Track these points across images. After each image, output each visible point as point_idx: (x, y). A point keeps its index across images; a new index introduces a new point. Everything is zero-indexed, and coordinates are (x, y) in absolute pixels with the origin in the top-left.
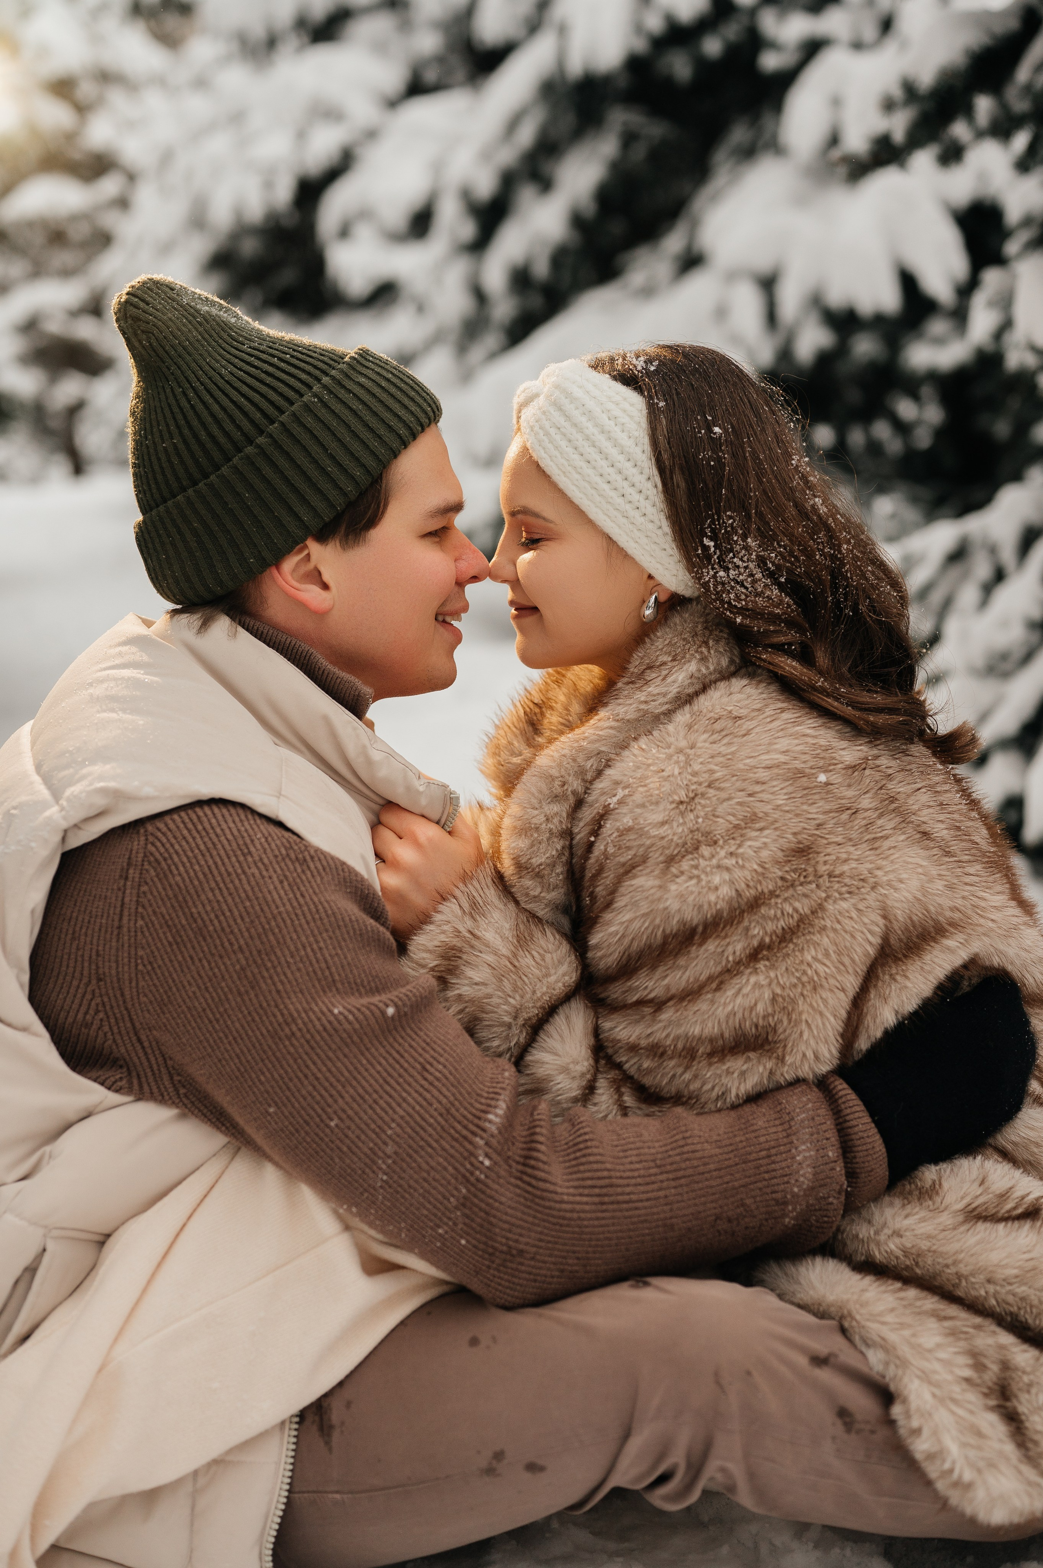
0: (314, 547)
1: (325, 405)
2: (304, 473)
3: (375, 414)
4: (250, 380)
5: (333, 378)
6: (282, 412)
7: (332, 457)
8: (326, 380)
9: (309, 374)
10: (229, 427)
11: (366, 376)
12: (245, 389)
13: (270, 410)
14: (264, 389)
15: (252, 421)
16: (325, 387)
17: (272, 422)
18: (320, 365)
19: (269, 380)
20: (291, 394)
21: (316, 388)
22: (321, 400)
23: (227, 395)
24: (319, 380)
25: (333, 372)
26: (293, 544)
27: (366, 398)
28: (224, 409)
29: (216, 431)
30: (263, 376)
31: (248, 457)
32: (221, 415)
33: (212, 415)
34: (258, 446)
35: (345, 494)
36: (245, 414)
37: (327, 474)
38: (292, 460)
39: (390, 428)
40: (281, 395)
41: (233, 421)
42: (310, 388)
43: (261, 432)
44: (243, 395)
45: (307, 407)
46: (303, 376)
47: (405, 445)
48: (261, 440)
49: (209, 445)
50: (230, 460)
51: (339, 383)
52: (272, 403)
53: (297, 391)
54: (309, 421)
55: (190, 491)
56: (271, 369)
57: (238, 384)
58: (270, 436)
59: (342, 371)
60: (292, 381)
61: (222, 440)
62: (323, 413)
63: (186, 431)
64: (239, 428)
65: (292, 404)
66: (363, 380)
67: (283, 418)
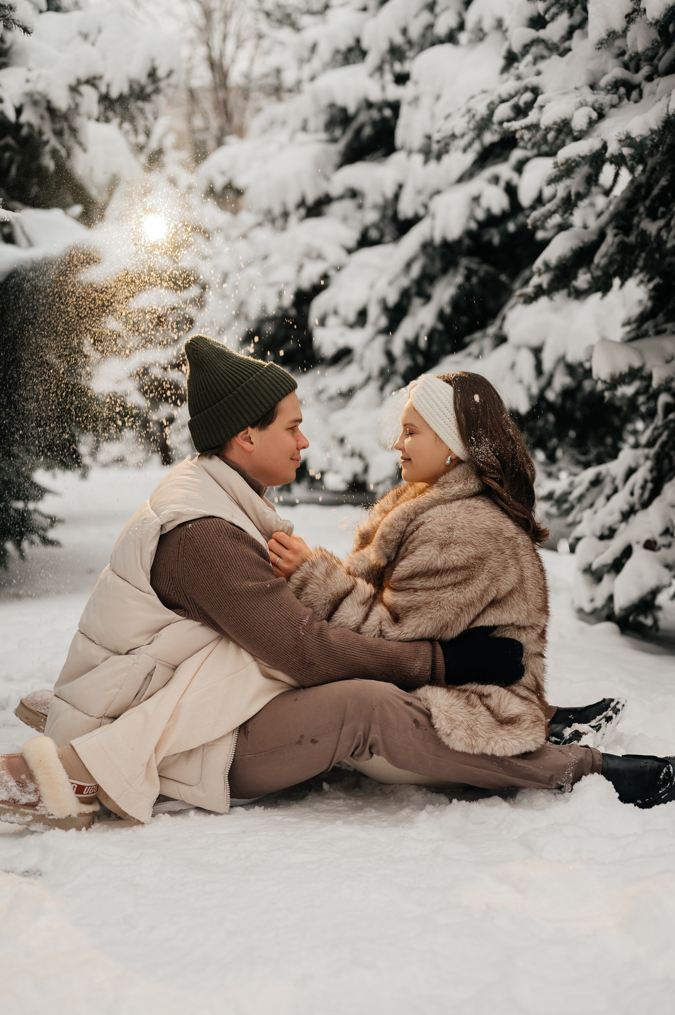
0: (249, 429)
1: (257, 381)
2: (248, 404)
3: (274, 385)
4: (232, 372)
5: (260, 373)
6: (242, 383)
7: (258, 399)
8: (258, 373)
9: (252, 371)
10: (224, 387)
11: (272, 373)
12: (230, 375)
13: (238, 382)
14: (236, 375)
15: (232, 386)
16: (257, 375)
17: (239, 386)
18: (256, 368)
19: (238, 372)
20: (246, 377)
21: (254, 376)
22: (256, 380)
24: (255, 373)
25: (261, 371)
26: (244, 428)
27: (271, 380)
28: (222, 381)
29: (219, 388)
30: (236, 371)
31: (230, 398)
32: (221, 383)
33: (218, 383)
34: (233, 394)
35: (262, 412)
36: (230, 383)
37: (256, 405)
38: (245, 399)
39: (279, 391)
40: (242, 377)
41: (225, 385)
42: (252, 375)
43: (235, 390)
44: (229, 377)
45: (251, 382)
46: (250, 371)
47: (284, 397)
48: (235, 392)
50: (223, 399)
51: (262, 374)
52: (239, 380)
53: (248, 376)
54: (251, 386)
55: (209, 409)
56: (239, 369)
57: (228, 373)
58: (238, 391)
59: (263, 370)
60: (246, 373)
61: (221, 392)
62: (256, 384)
63: (209, 388)
64: (227, 388)
65: (246, 380)
66: (270, 374)
67: (243, 385)
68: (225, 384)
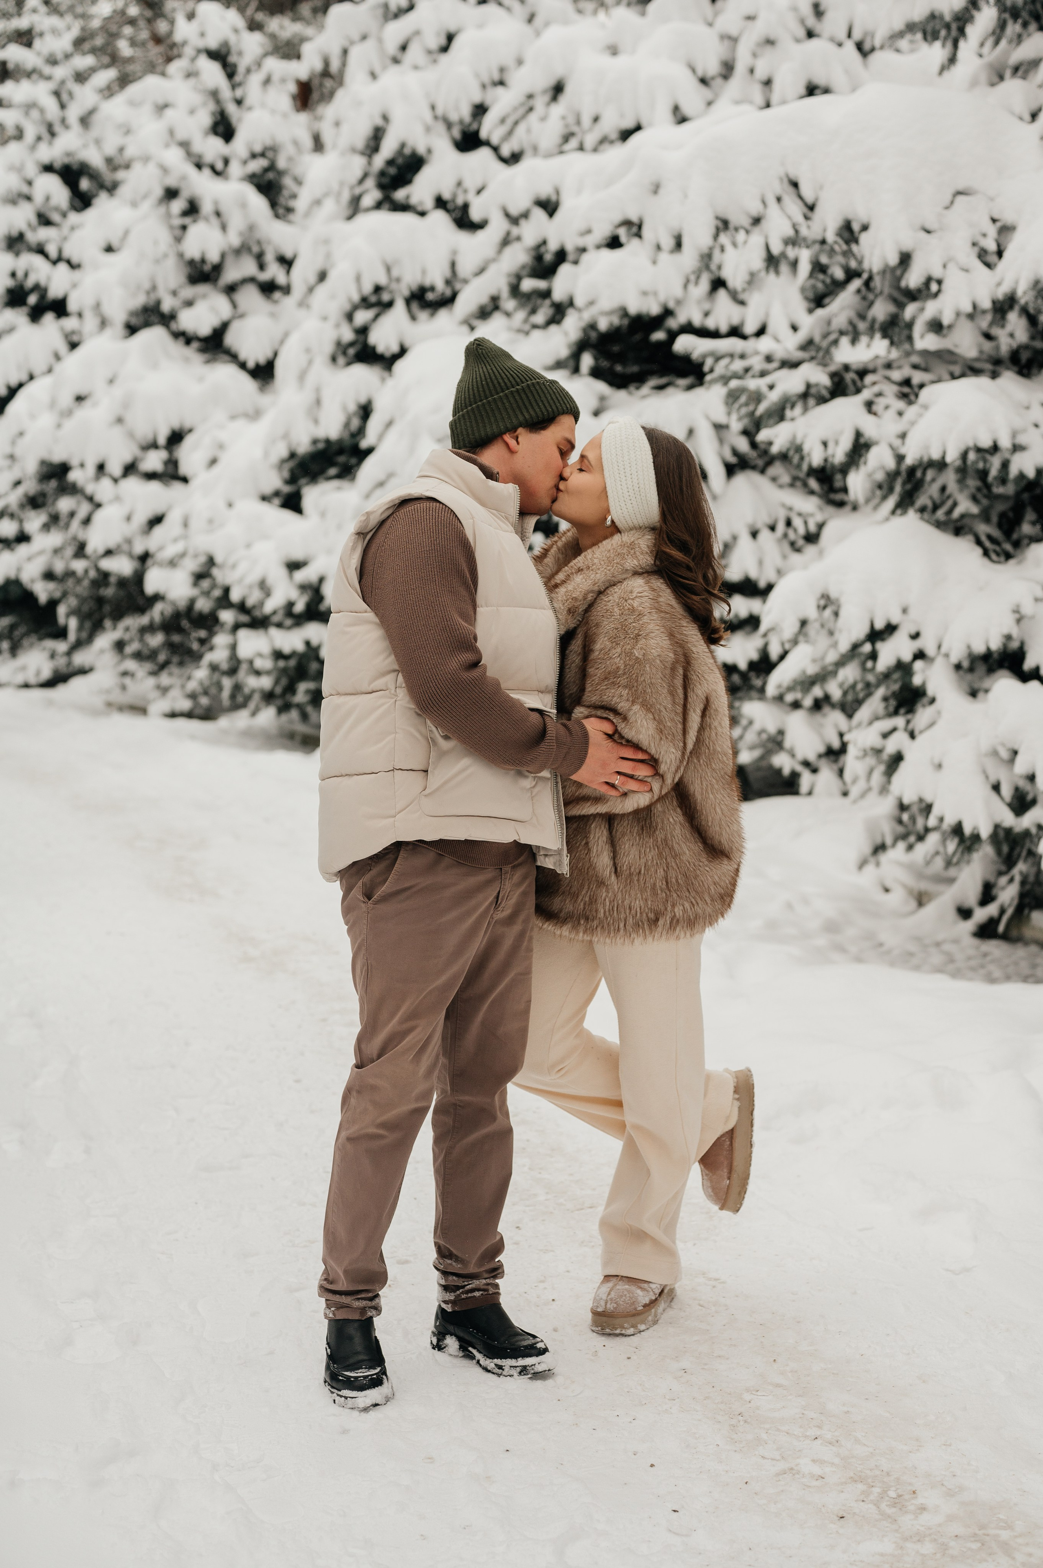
7: (542, 401)
10: (506, 381)
13: (524, 380)
23: (509, 372)
29: (501, 381)
36: (514, 379)
44: (515, 373)
49: (497, 385)
54: (538, 387)
61: (503, 384)
68: (508, 379)
